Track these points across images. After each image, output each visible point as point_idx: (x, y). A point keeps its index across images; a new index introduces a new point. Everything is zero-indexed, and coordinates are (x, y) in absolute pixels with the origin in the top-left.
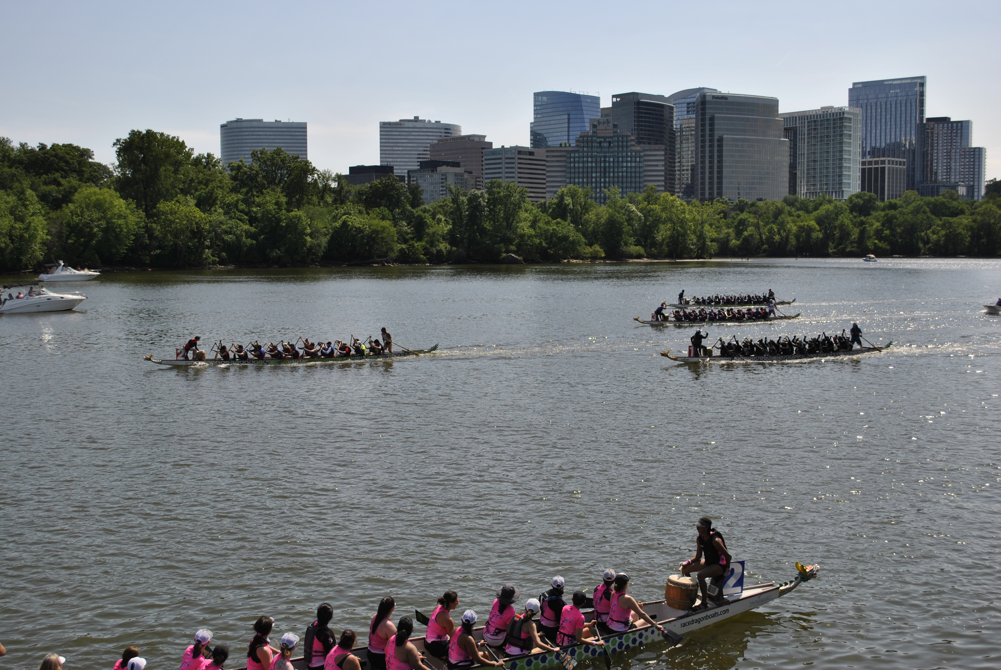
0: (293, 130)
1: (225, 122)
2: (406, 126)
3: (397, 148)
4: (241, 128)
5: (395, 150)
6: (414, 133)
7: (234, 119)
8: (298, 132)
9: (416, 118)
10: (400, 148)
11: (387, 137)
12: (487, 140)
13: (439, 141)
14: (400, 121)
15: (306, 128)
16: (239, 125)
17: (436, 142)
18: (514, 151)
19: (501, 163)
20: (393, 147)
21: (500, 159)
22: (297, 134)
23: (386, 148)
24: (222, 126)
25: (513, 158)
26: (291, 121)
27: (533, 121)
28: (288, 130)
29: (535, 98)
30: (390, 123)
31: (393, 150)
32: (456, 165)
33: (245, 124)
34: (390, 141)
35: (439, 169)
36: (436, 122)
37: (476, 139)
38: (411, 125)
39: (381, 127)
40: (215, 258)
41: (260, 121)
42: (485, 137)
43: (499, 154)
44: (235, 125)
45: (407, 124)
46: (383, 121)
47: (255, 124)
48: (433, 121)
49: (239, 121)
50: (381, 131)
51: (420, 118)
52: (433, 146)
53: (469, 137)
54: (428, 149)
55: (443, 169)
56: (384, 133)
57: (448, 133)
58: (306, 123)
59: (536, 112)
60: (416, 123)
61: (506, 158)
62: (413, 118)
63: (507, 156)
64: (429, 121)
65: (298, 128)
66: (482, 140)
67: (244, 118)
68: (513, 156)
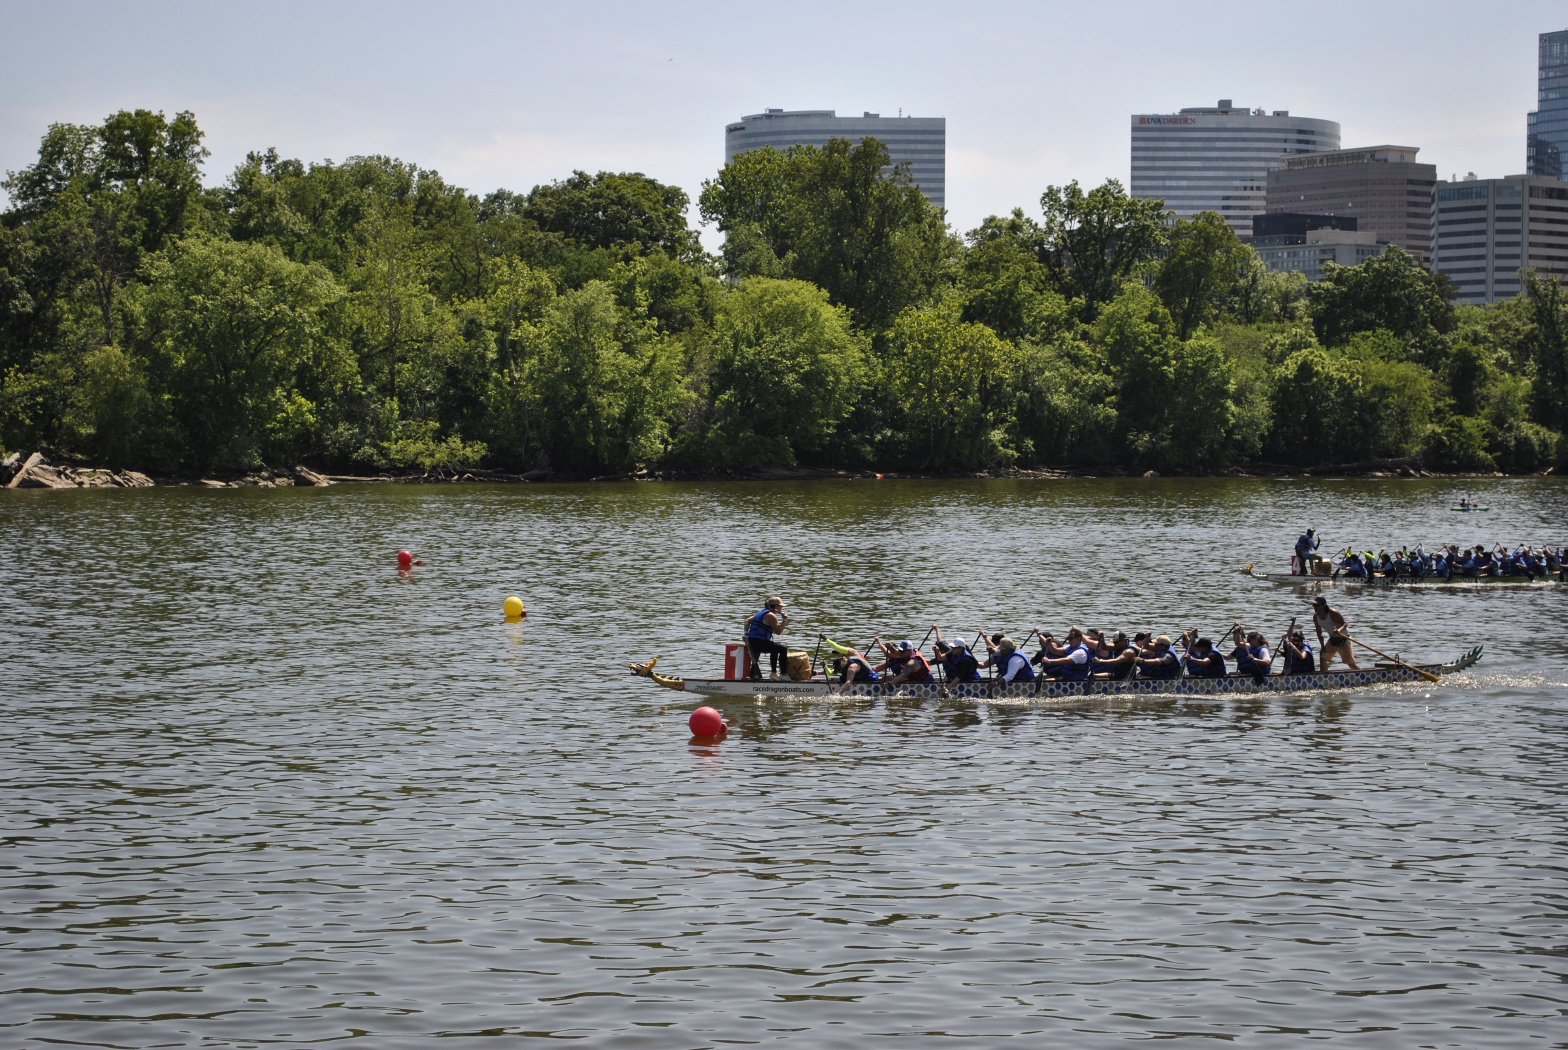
0: (912, 137)
1: (737, 120)
2: (1199, 125)
3: (1174, 183)
4: (779, 133)
5: (1171, 188)
6: (1218, 144)
7: (761, 111)
8: (923, 142)
9: (1225, 106)
10: (1184, 183)
11: (1150, 154)
12: (1420, 159)
13: (1291, 163)
14: (1184, 111)
15: (943, 132)
16: (776, 125)
17: (1284, 166)
18: (1518, 188)
19: (1483, 220)
20: (1164, 178)
21: (1483, 208)
22: (920, 147)
23: (1146, 183)
24: (732, 130)
25: (1518, 207)
26: (905, 115)
27: (1535, 108)
28: (898, 137)
29: (1542, 48)
30: (1157, 119)
31: (1164, 188)
32: (1348, 224)
33: (789, 125)
34: (1158, 164)
35: (1310, 235)
36: (1278, 114)
37: (1393, 158)
38: (1212, 122)
39: (1134, 129)
40: (1010, 452)
41: (829, 115)
42: (1415, 151)
43: (1479, 195)
44: (765, 126)
45: (1201, 122)
46: (1139, 113)
47: (815, 123)
48: (1269, 113)
49: (774, 115)
50: (1134, 139)
51: (1235, 105)
52: (1275, 177)
53: (1372, 153)
54: (1263, 184)
55: (1326, 236)
56: (1142, 144)
57: (1307, 142)
58: (942, 121)
59: (1545, 85)
60: (1224, 118)
61: (1498, 207)
62: (1216, 106)
63: (1500, 201)
64: (1260, 113)
65: (923, 132)
66: (1407, 159)
67: (787, 109)
68: (1517, 201)
